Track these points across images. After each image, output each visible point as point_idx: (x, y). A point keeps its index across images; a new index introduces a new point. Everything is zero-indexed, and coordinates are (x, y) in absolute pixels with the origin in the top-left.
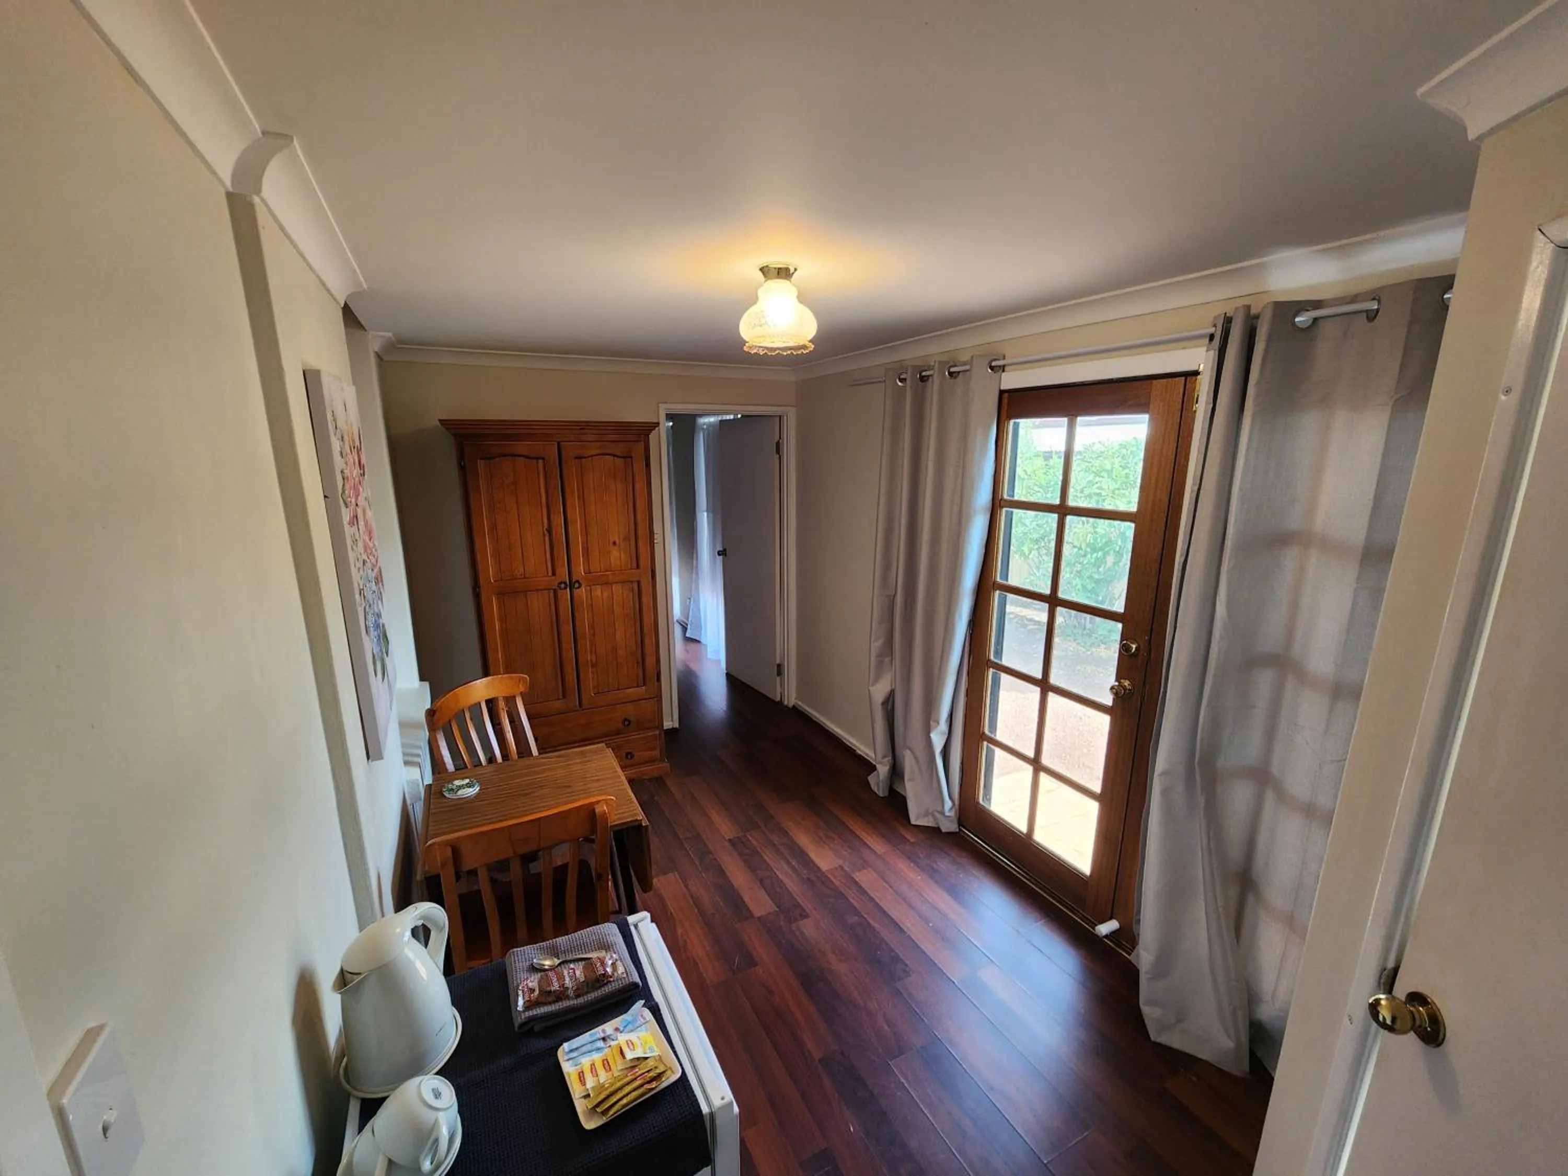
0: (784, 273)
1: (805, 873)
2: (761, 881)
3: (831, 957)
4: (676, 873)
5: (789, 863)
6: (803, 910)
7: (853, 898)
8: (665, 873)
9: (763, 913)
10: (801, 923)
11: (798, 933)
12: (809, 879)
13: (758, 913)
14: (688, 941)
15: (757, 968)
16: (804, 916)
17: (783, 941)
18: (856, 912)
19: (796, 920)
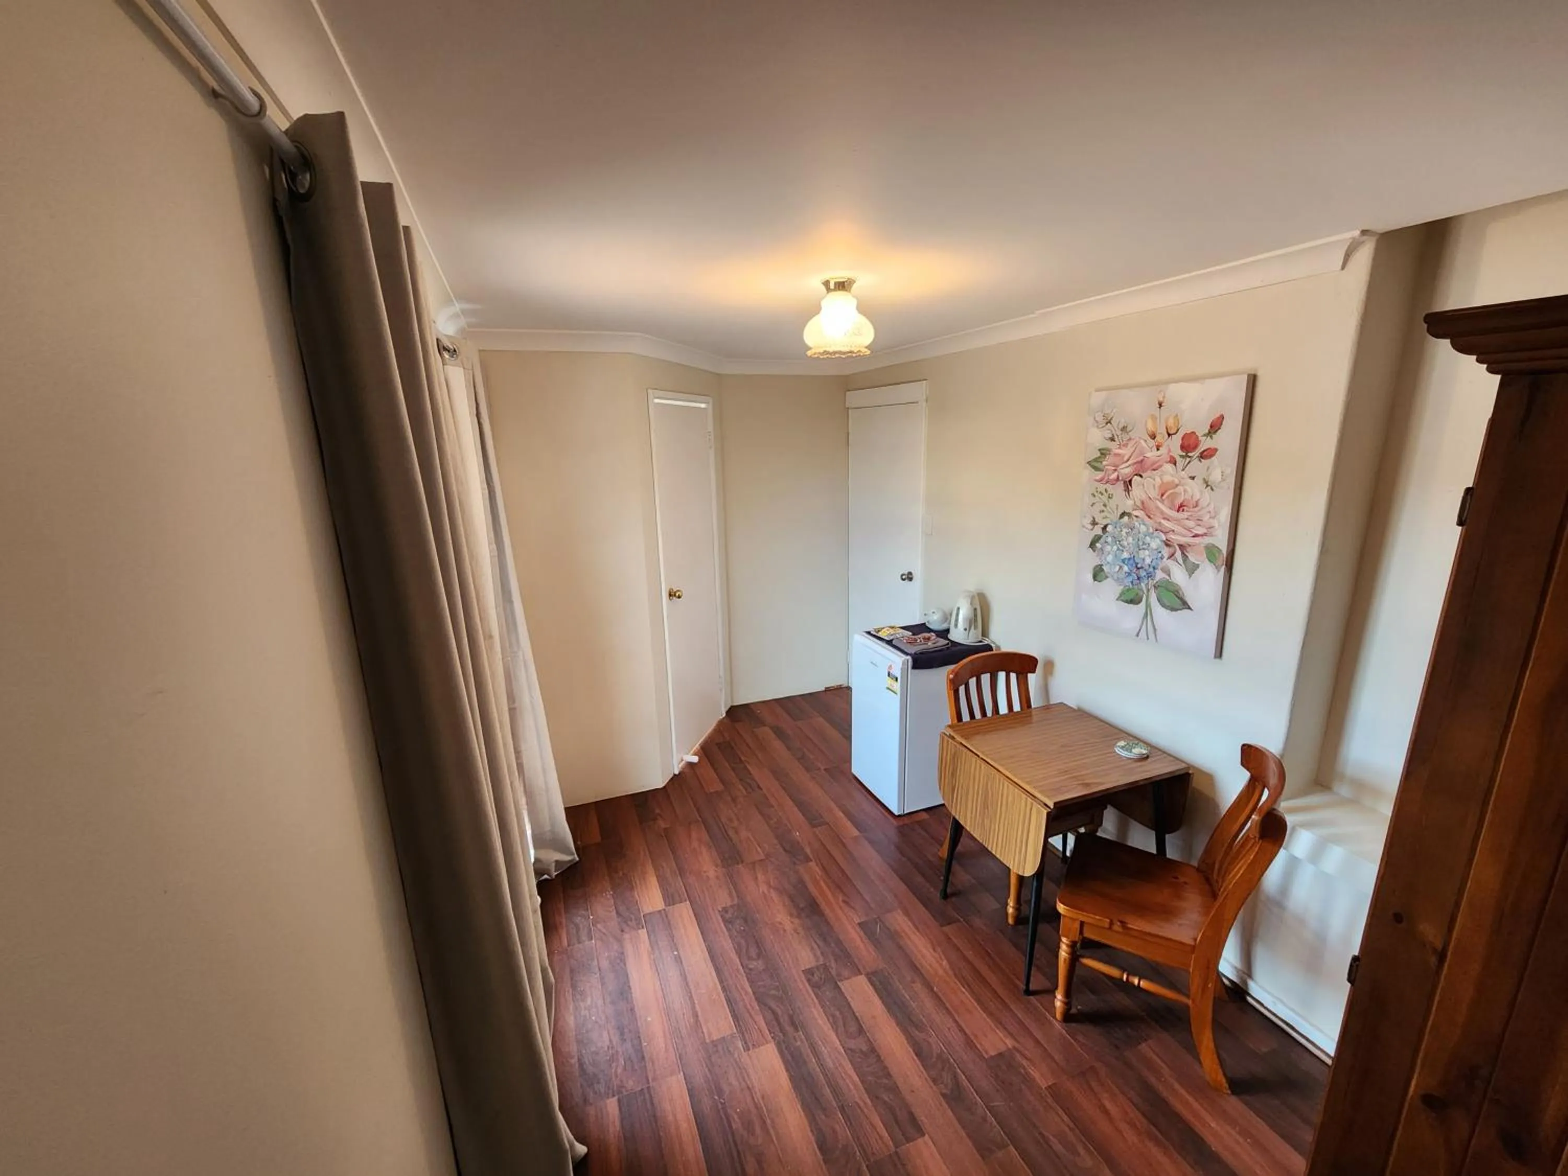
0: (842, 286)
1: (801, 1043)
2: (861, 1030)
3: (788, 926)
4: (986, 1057)
5: (822, 1065)
6: (809, 981)
7: (747, 993)
8: (1000, 1055)
9: (854, 979)
10: (813, 964)
11: (819, 953)
12: (797, 1030)
13: (862, 980)
14: (932, 951)
15: (859, 921)
16: (809, 973)
17: (833, 945)
18: (749, 972)
19: (818, 968)
